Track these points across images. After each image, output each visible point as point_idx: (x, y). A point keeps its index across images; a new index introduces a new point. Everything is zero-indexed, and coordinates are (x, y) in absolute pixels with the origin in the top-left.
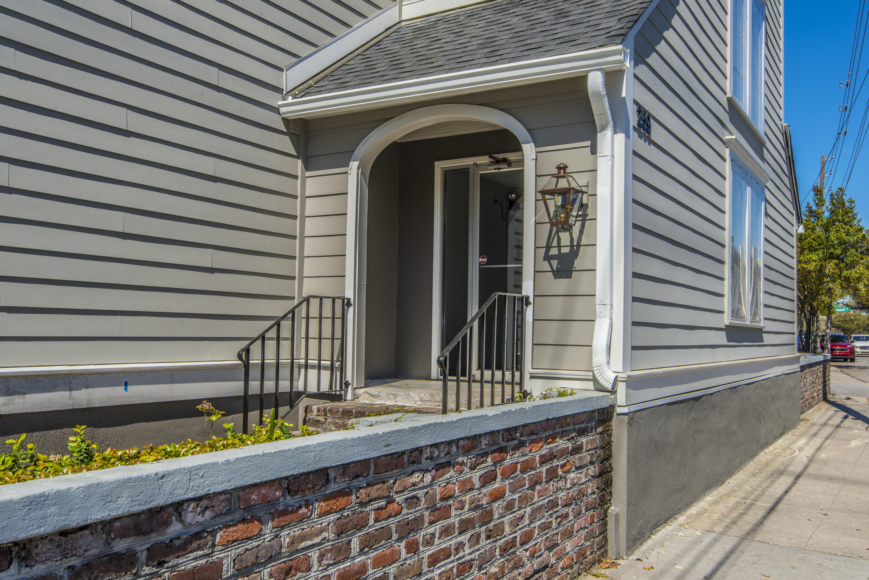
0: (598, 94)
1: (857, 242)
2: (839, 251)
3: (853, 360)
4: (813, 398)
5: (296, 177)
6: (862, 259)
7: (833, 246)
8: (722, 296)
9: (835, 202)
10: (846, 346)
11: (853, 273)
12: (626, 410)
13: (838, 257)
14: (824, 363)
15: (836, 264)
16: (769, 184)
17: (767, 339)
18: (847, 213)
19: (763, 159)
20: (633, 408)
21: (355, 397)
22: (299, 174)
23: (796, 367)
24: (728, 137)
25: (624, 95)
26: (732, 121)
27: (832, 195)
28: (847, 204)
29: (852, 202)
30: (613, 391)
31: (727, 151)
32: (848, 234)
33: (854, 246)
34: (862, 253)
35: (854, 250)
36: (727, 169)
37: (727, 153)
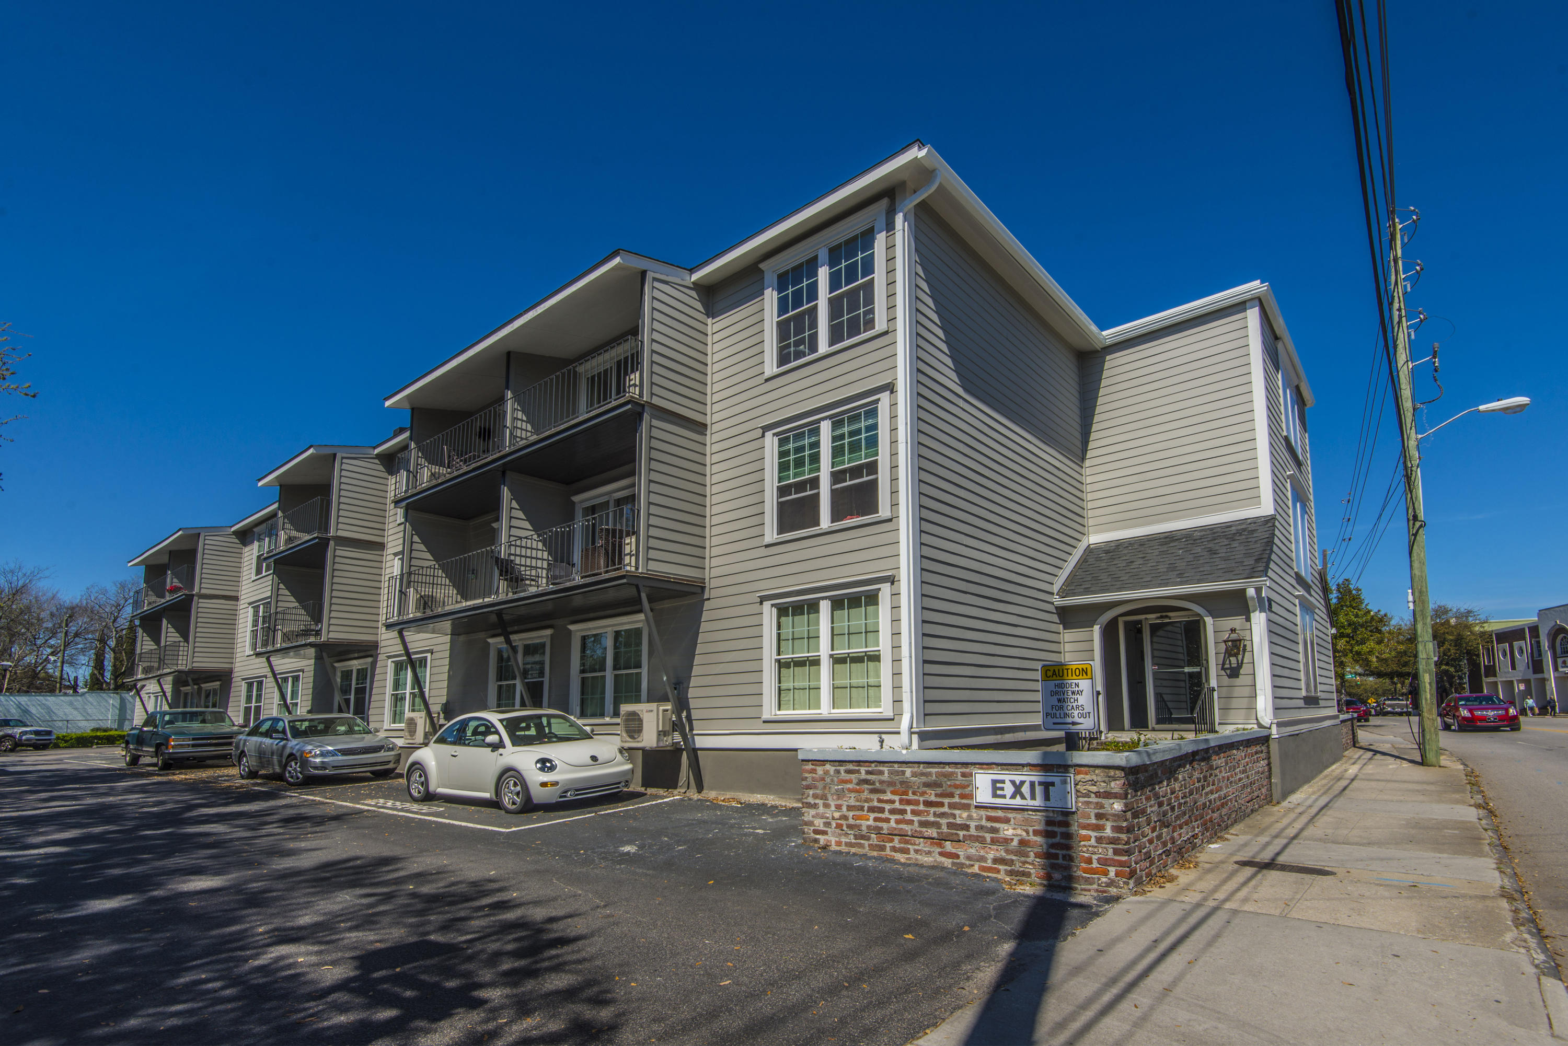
0: (1252, 598)
1: (1366, 622)
2: (1349, 631)
3: (1366, 720)
4: (1347, 743)
5: (1060, 633)
6: (1372, 636)
7: (1343, 627)
8: (1300, 680)
9: (1341, 590)
10: (1359, 709)
11: (1365, 648)
12: (1277, 736)
13: (1348, 636)
14: (1352, 719)
15: (1347, 642)
16: (1317, 611)
17: (1322, 703)
18: (1354, 599)
19: (1311, 595)
20: (1280, 735)
21: (1106, 738)
22: (1061, 632)
23: (1337, 721)
24: (1297, 593)
25: (1263, 595)
26: (1298, 583)
27: (1338, 585)
28: (1354, 592)
29: (1358, 590)
30: (1270, 728)
31: (1297, 601)
32: (1357, 616)
33: (1362, 626)
34: (1371, 631)
35: (1363, 629)
36: (1297, 610)
37: (1297, 602)
